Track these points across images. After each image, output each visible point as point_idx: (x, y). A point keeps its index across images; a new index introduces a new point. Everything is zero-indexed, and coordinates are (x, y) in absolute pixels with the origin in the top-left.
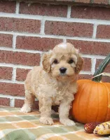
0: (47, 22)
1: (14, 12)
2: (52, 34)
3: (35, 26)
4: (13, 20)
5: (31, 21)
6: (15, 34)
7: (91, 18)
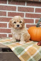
0: (18, 7)
1: (6, 3)
2: (20, 11)
3: (14, 9)
4: (6, 6)
5: (13, 7)
6: (7, 12)
7: (33, 6)
